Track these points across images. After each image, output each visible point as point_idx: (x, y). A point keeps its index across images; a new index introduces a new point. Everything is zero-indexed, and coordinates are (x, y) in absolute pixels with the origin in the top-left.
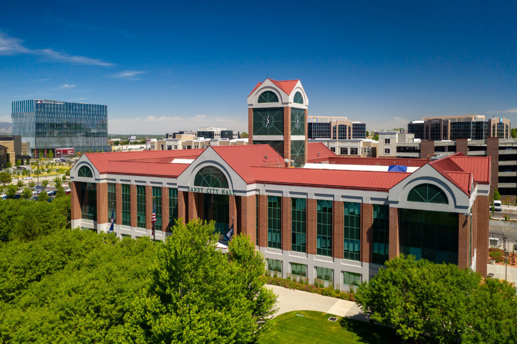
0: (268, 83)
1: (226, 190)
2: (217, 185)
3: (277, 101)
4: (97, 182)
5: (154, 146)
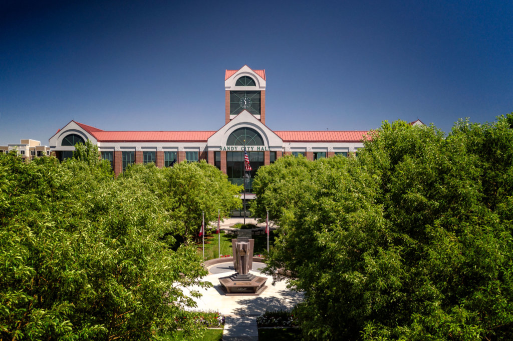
0: (246, 69)
1: (261, 147)
2: (252, 144)
3: (255, 85)
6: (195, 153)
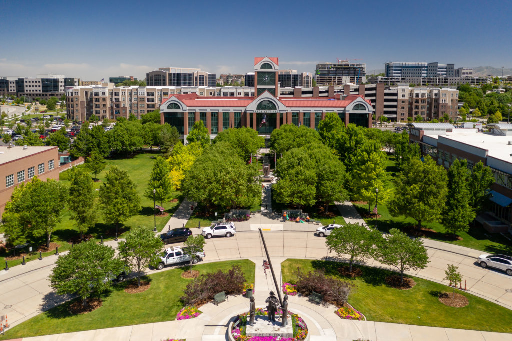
0: (267, 59)
1: (275, 111)
2: (270, 109)
3: (272, 68)
4: (184, 112)
5: (77, 93)
6: (240, 113)
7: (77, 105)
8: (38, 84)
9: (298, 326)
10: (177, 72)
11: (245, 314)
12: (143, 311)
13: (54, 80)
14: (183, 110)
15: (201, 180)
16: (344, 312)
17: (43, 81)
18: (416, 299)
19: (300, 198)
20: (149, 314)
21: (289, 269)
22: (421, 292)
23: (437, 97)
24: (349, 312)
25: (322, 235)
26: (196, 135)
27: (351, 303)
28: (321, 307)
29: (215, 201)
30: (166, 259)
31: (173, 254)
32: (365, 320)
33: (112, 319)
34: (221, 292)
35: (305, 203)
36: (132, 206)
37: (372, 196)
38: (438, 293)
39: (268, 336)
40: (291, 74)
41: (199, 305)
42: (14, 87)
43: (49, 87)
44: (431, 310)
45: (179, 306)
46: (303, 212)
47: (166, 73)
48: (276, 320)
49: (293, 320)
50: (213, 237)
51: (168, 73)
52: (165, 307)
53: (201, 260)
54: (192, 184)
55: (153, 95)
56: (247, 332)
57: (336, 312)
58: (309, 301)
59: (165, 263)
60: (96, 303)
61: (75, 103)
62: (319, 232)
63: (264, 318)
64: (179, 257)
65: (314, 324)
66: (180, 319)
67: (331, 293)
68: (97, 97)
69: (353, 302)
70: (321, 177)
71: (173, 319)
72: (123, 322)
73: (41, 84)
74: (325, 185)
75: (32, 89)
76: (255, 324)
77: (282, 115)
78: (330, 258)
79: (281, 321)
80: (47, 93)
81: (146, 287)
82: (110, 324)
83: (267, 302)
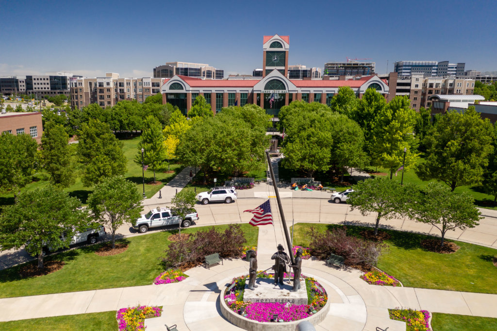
0: (276, 37)
1: (284, 91)
2: (279, 89)
3: (282, 48)
4: (187, 92)
5: (81, 83)
6: (246, 94)
7: (81, 96)
8: (46, 82)
9: (314, 290)
10: (184, 67)
11: (243, 276)
12: (112, 274)
13: (62, 77)
14: (186, 91)
15: (198, 142)
16: (373, 276)
17: (51, 77)
18: (463, 263)
19: (312, 162)
20: (120, 277)
21: (299, 233)
22: (468, 256)
23: (451, 87)
24: (379, 276)
25: (337, 201)
26: (197, 111)
27: (380, 267)
28: (341, 272)
29: (214, 165)
30: (150, 220)
31: (159, 214)
32: (401, 286)
33: (71, 282)
34: (214, 253)
35: (317, 167)
36: (115, 165)
37: (395, 160)
38: (491, 257)
39: (274, 301)
40: (300, 69)
41: (185, 268)
42: (23, 86)
43: (57, 84)
44: (486, 275)
45: (159, 269)
46: (315, 180)
47: (173, 67)
48: (284, 283)
49: (307, 284)
50: (210, 203)
51: (175, 67)
52: (142, 270)
53: (193, 223)
54: (188, 147)
55: (158, 86)
56: (244, 297)
57: (361, 277)
58: (326, 265)
59: (150, 225)
60: (55, 266)
61: (79, 94)
62: (335, 197)
63: (269, 281)
64: (166, 218)
65: (334, 290)
66: (158, 283)
67: (354, 255)
68: (101, 88)
69: (382, 267)
70: (337, 140)
71: (150, 283)
72: (85, 286)
73: (49, 81)
74: (341, 148)
75: (40, 86)
76: (257, 287)
77: (291, 95)
78: (348, 222)
79: (292, 284)
80: (55, 91)
81: (122, 249)
82: (67, 288)
83: (273, 258)
